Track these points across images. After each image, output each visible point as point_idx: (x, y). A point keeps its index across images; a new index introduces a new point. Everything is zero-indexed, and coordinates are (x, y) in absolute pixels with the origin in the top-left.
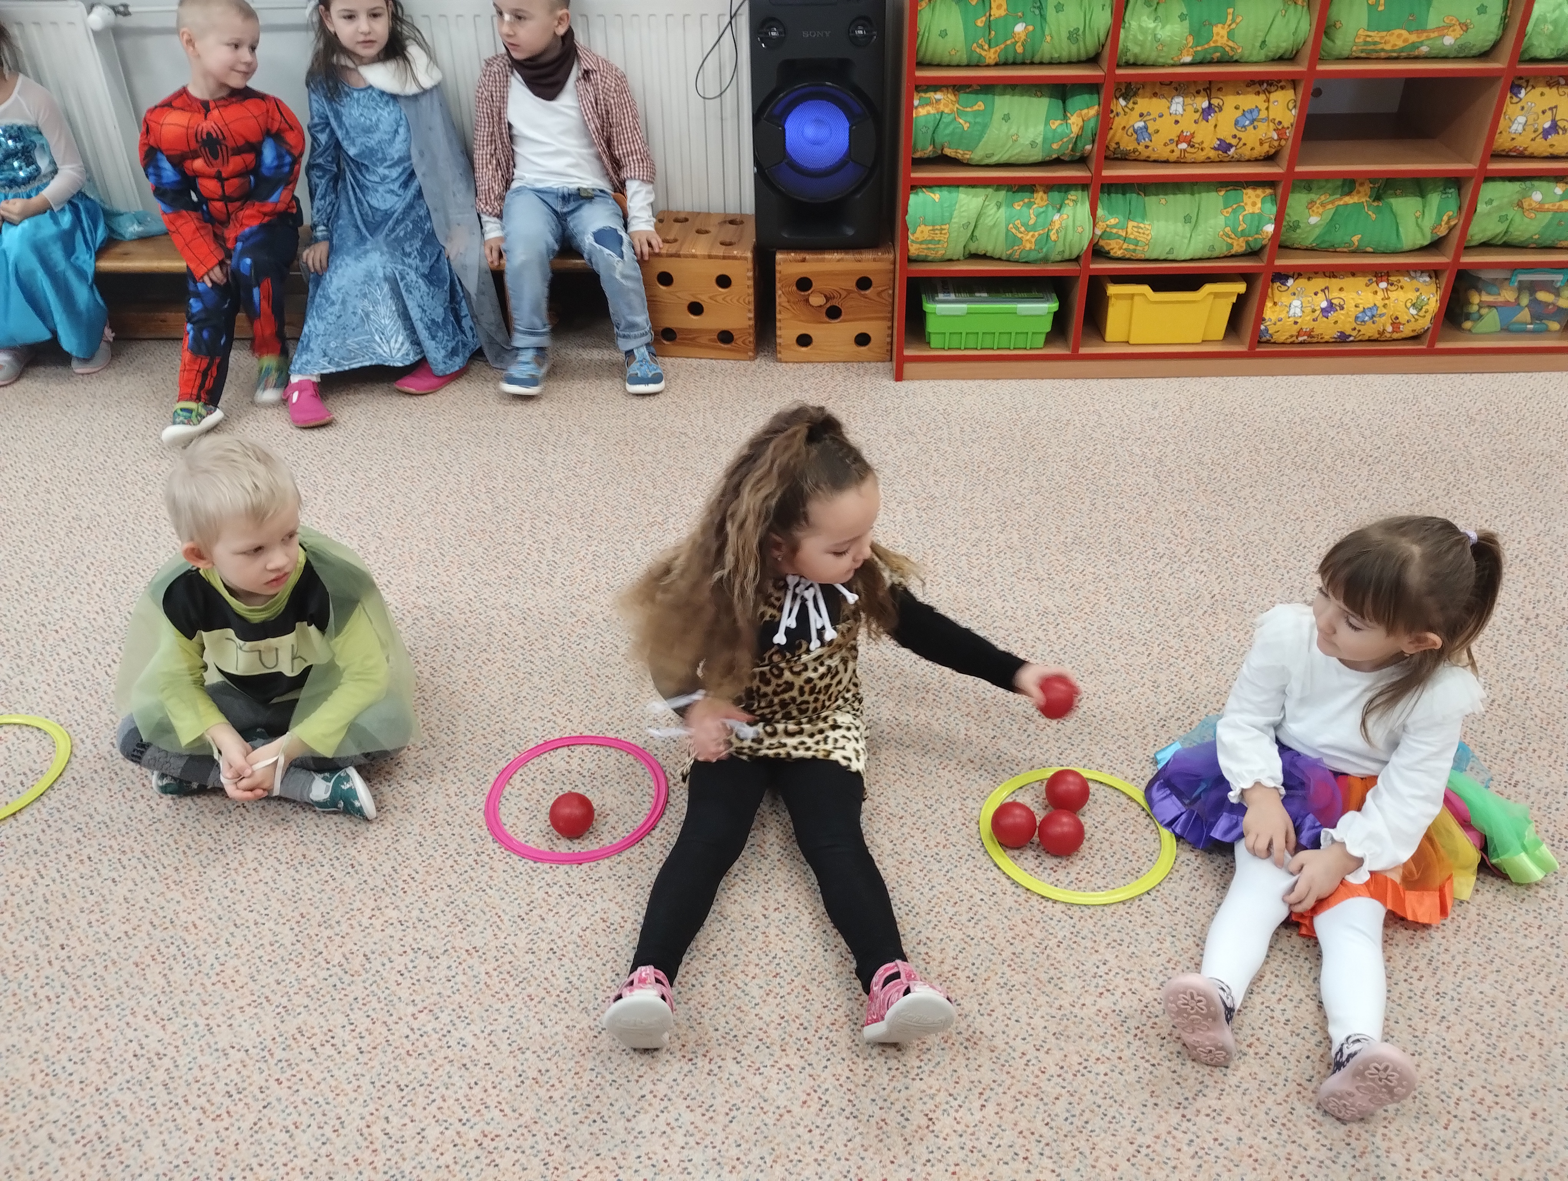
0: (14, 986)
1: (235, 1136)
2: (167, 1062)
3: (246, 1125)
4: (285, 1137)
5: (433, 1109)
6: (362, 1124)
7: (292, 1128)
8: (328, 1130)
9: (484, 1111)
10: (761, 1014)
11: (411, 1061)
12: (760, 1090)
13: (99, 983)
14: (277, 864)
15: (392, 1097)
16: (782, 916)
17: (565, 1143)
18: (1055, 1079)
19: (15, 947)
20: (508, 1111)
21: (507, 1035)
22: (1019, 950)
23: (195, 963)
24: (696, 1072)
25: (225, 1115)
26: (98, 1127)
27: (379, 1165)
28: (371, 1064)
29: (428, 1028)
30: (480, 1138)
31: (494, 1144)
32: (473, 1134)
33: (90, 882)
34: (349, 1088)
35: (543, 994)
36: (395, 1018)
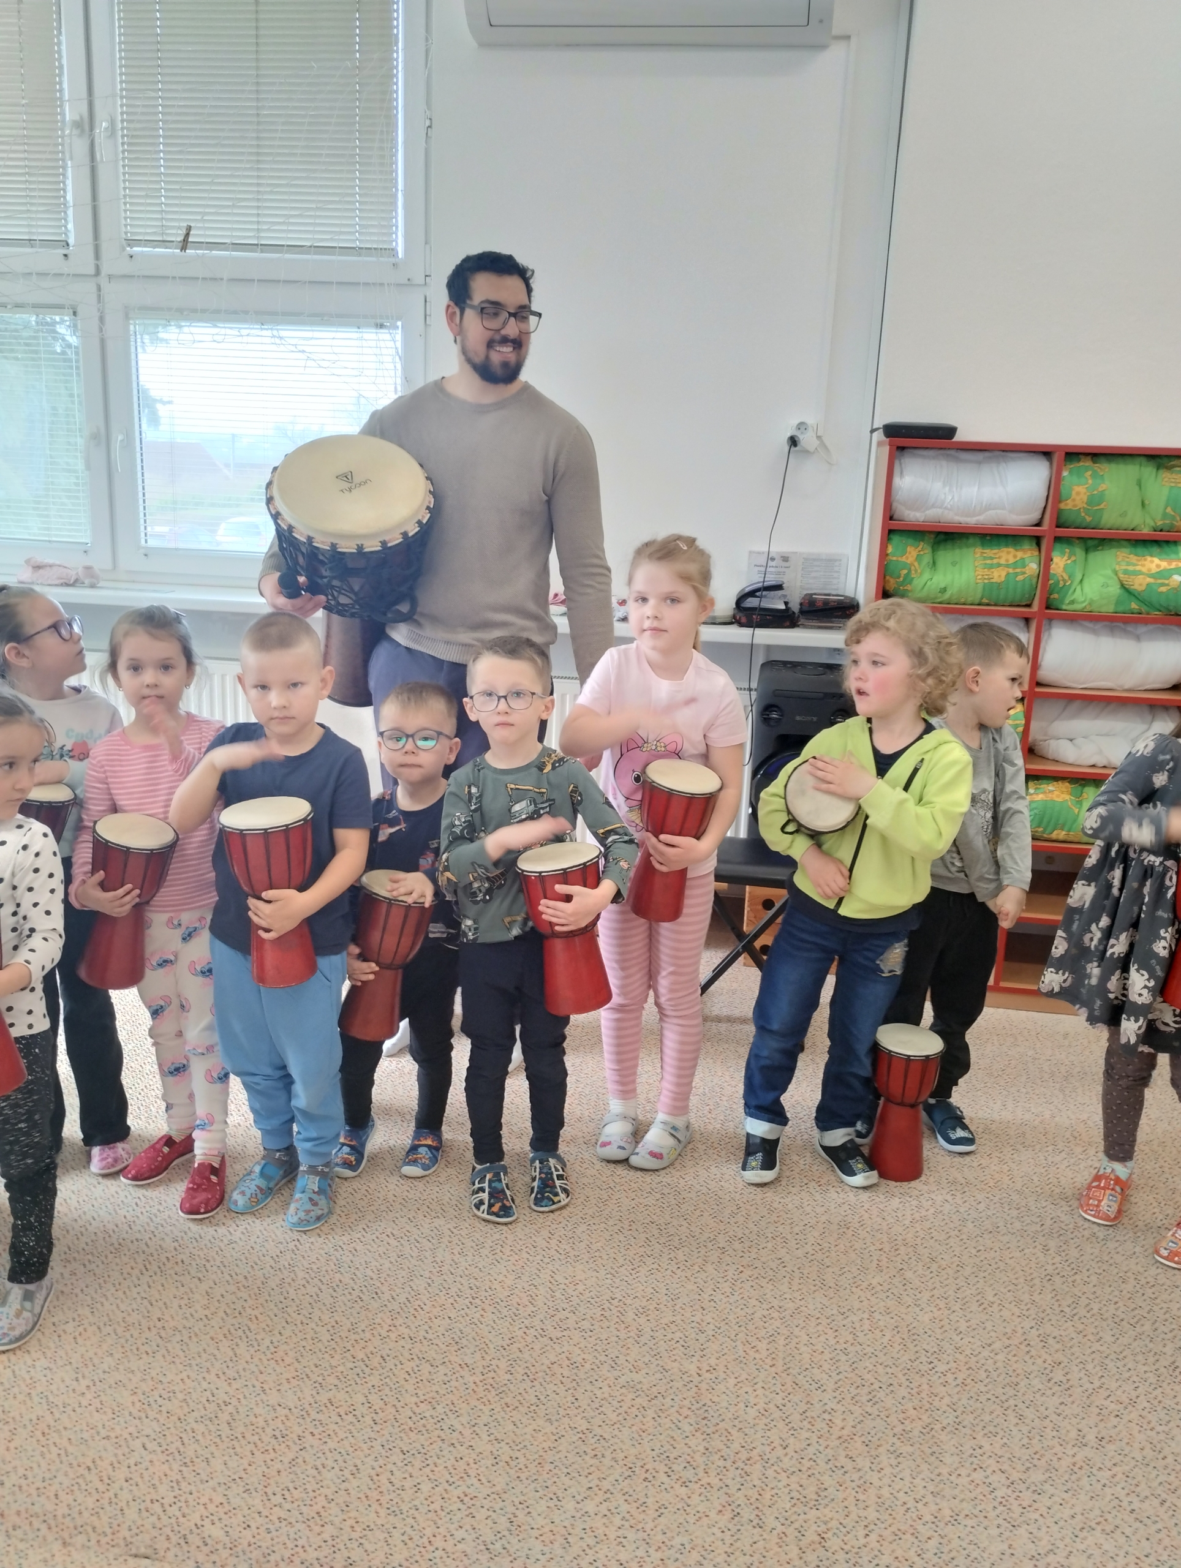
0: (123, 1341)
1: (279, 1466)
2: (230, 1408)
3: (286, 1460)
4: (315, 1472)
5: (427, 1470)
6: (373, 1473)
7: (320, 1467)
8: (347, 1473)
9: (466, 1478)
10: (690, 1444)
11: (412, 1434)
12: (685, 1497)
13: (184, 1347)
14: (320, 1284)
15: (396, 1457)
16: (712, 1376)
17: (527, 1510)
18: (930, 1525)
19: (124, 1315)
20: (484, 1480)
21: (486, 1428)
22: (908, 1428)
23: (255, 1344)
24: (634, 1477)
25: (271, 1451)
26: (179, 1444)
27: (383, 1502)
28: (382, 1432)
29: (427, 1414)
30: (462, 1496)
31: (472, 1502)
32: (458, 1492)
33: (181, 1278)
34: (365, 1447)
35: (517, 1404)
36: (402, 1404)
